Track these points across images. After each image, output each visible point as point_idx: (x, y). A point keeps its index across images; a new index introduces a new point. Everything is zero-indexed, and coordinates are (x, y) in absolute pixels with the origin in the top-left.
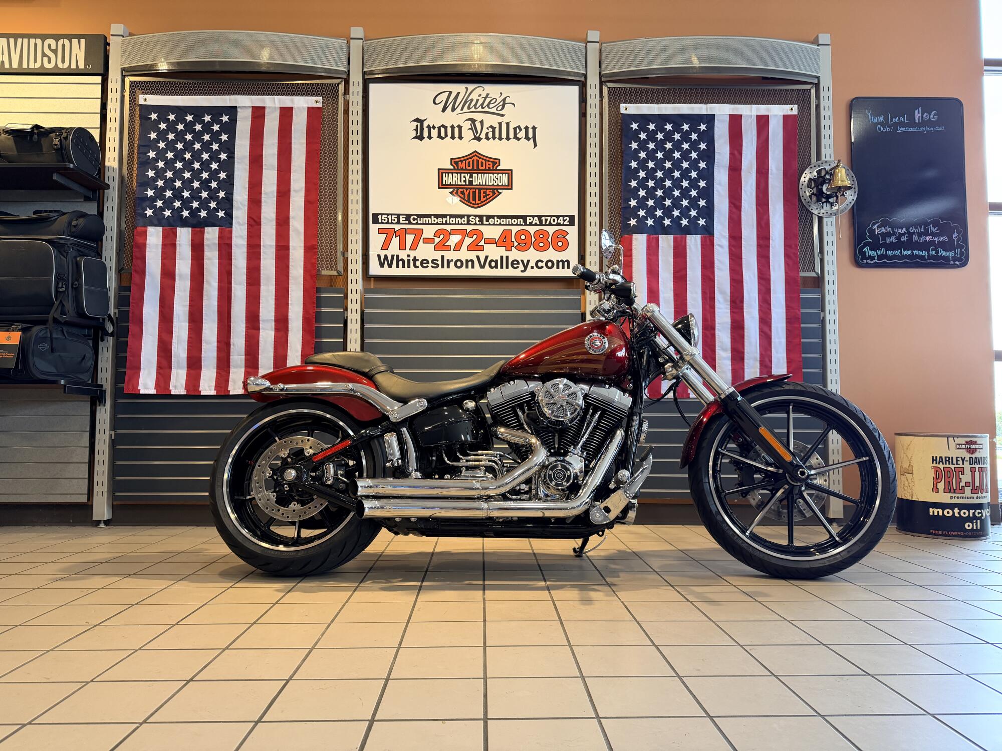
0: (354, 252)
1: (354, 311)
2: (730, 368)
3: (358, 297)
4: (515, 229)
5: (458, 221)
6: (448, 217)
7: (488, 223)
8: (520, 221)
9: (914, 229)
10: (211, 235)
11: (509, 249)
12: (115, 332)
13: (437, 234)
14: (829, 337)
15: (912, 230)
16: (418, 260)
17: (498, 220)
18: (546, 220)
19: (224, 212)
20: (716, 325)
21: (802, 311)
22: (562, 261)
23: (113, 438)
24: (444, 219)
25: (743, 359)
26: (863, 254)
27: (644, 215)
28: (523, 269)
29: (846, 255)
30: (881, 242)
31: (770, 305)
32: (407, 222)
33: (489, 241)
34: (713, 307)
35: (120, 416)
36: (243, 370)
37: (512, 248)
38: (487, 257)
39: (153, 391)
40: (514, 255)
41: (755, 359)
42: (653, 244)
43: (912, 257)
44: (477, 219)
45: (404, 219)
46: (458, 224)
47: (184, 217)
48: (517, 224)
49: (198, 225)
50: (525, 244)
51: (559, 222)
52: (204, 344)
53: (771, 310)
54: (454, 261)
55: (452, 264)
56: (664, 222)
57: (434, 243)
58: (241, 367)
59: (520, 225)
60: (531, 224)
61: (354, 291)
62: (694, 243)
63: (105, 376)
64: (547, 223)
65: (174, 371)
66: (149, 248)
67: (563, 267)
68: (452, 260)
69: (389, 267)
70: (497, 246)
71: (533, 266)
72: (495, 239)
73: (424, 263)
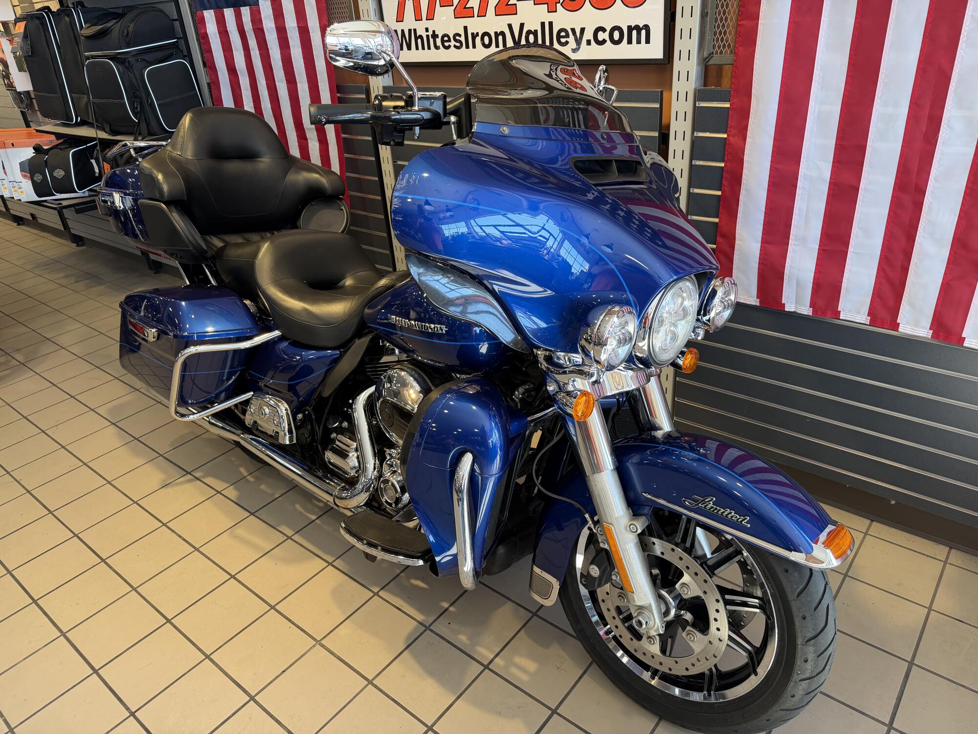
10: (246, 17)
11: (552, 10)
16: (437, 36)
22: (638, 28)
28: (575, 46)
37: (557, 4)
38: (522, 25)
40: (562, 19)
49: (235, 4)
54: (480, 35)
55: (478, 40)
57: (453, 5)
66: (211, 37)
67: (639, 42)
68: (477, 34)
70: (535, 4)
71: (590, 40)
73: (445, 41)
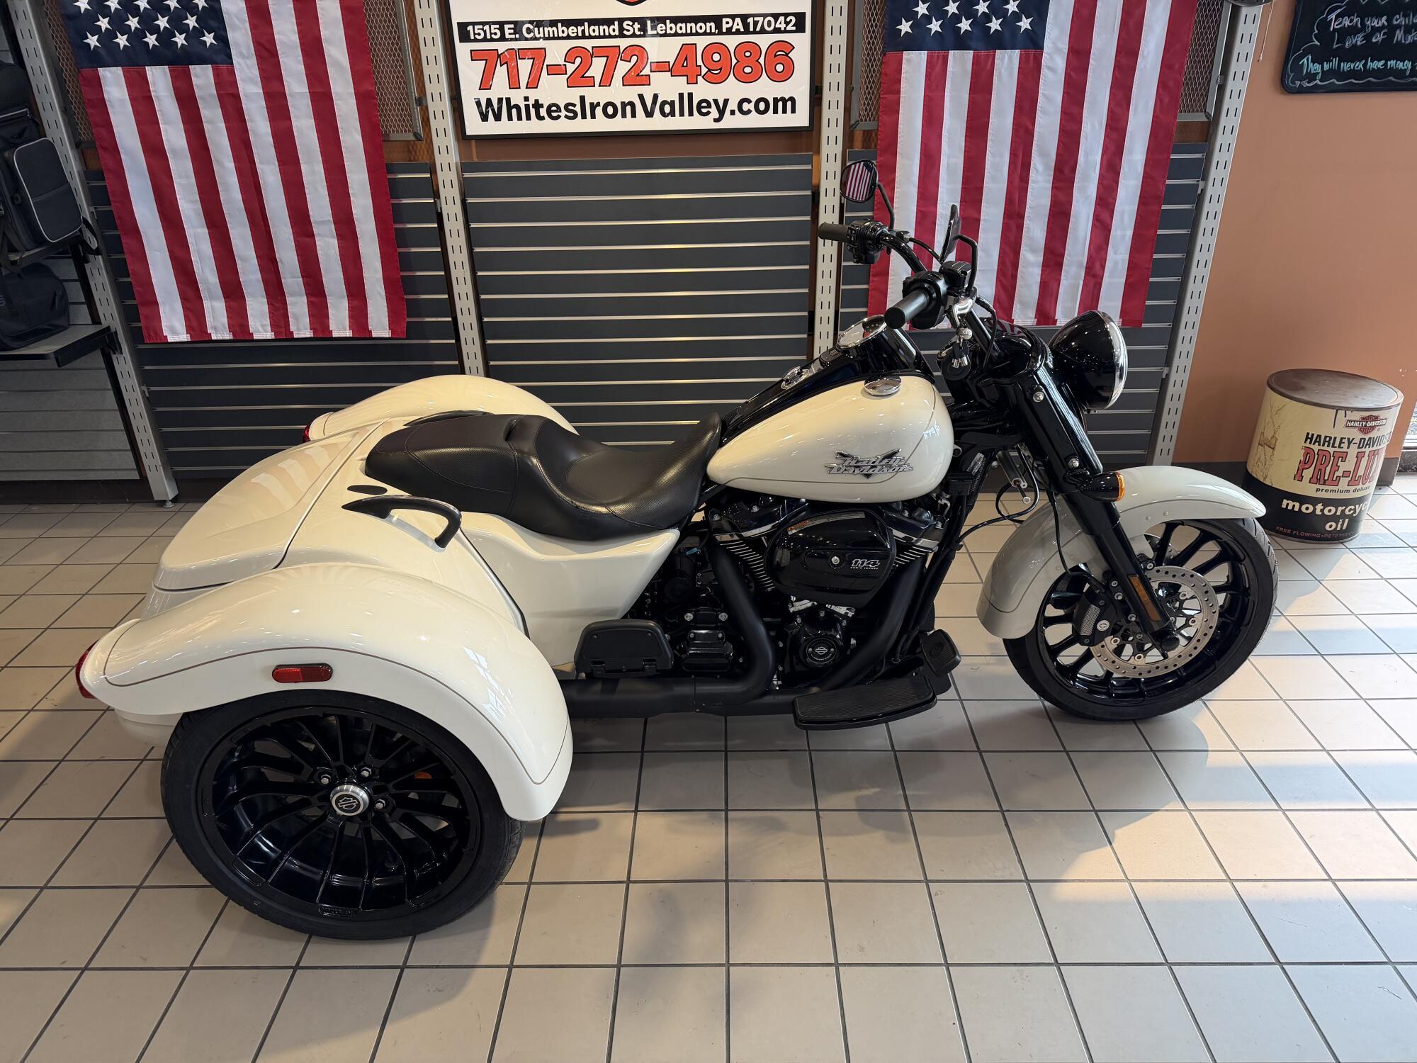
0: (436, 97)
1: (450, 201)
2: (1038, 279)
3: (453, 176)
4: (702, 42)
5: (604, 30)
6: (586, 24)
7: (655, 32)
8: (711, 27)
9: (1402, 19)
10: (203, 77)
11: (692, 81)
12: (102, 248)
13: (570, 56)
14: (1204, 223)
15: (1397, 20)
16: (542, 106)
17: (673, 25)
18: (756, 23)
19: (213, 34)
20: (1028, 210)
21: (1169, 182)
22: (783, 99)
23: (147, 395)
24: (579, 27)
25: (1060, 265)
26: (1297, 68)
27: (927, 13)
28: (717, 116)
29: (1269, 71)
30: (1335, 46)
31: (1117, 174)
32: (517, 36)
33: (661, 67)
34: (1025, 179)
35: (147, 368)
36: (304, 299)
37: (699, 77)
38: (656, 97)
39: (184, 337)
40: (703, 90)
41: (1081, 265)
42: (938, 68)
43: (1386, 72)
44: (637, 26)
45: (512, 31)
46: (604, 37)
47: (151, 46)
48: (705, 34)
49: (179, 62)
50: (721, 69)
51: (778, 26)
52: (238, 262)
53: (1117, 183)
54: (602, 105)
55: (599, 111)
56: (959, 25)
57: (566, 74)
58: (301, 295)
59: (711, 34)
60: (729, 32)
61: (446, 167)
62: (1007, 63)
63: (110, 314)
64: (758, 29)
65: (207, 304)
66: (112, 106)
67: (784, 111)
68: (598, 104)
69: (496, 120)
70: (672, 76)
71: (734, 111)
72: (669, 62)
73: (553, 111)
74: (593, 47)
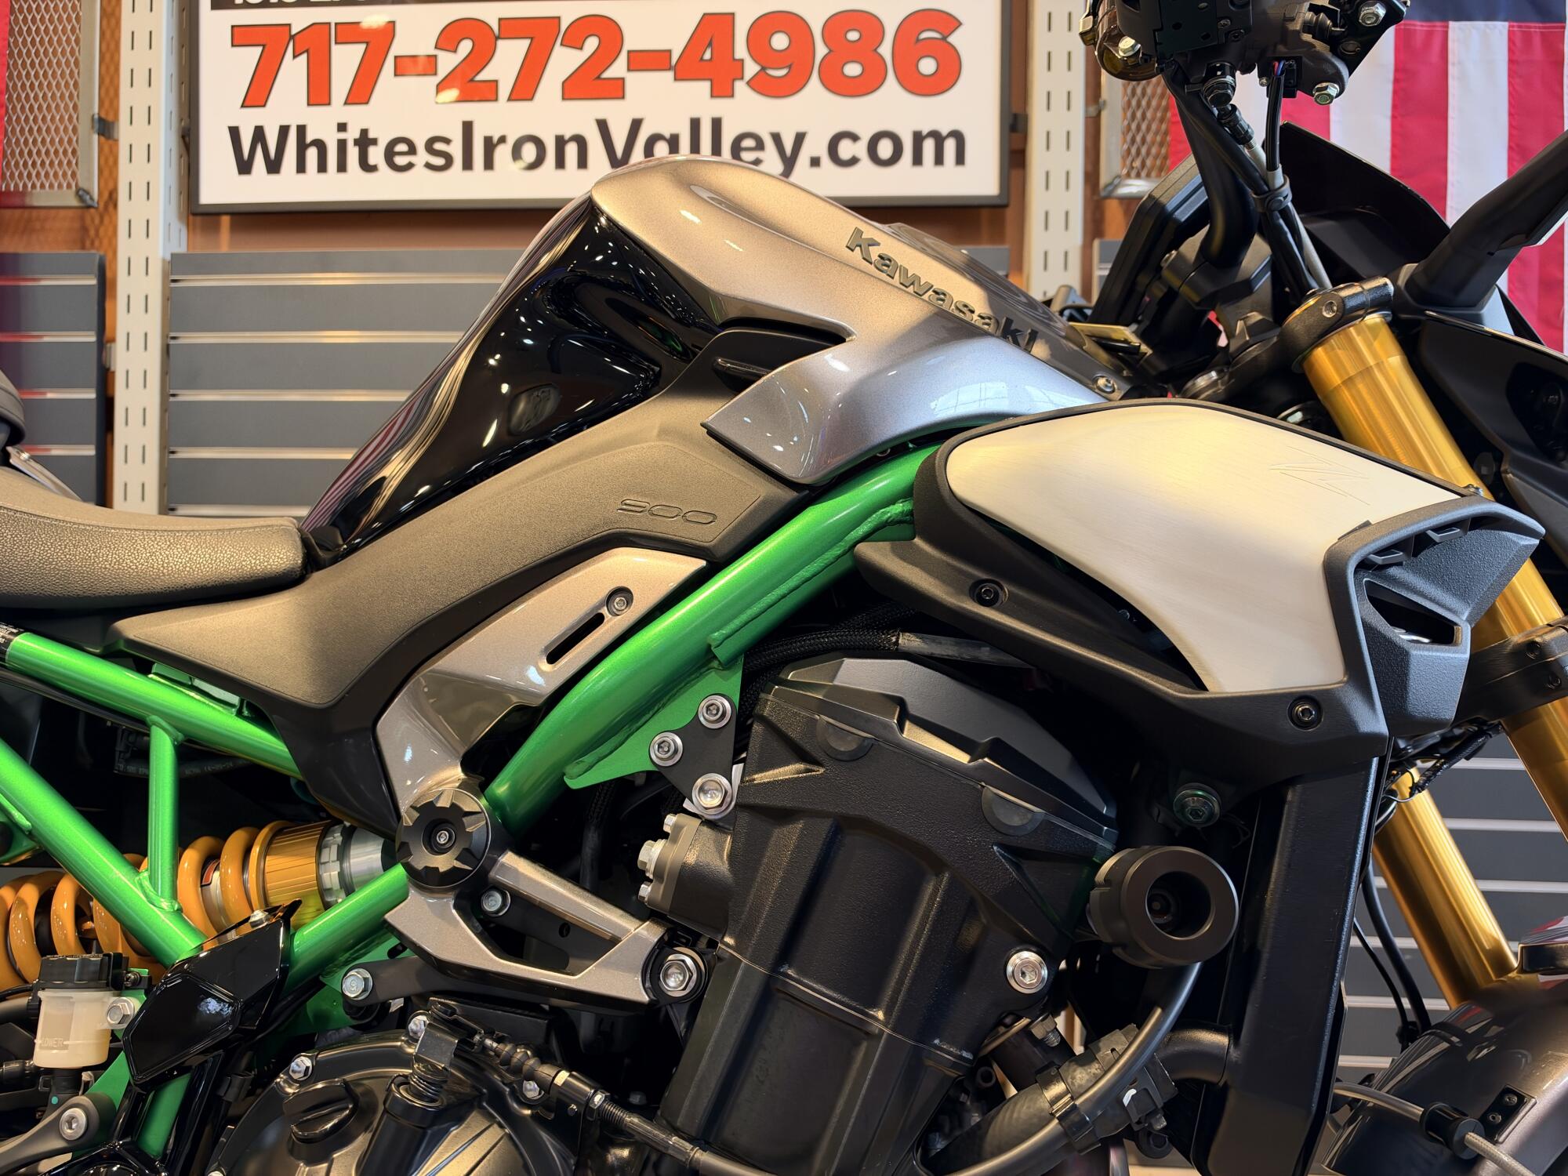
0: (141, 114)
1: (137, 342)
3: (153, 286)
4: (747, 11)
11: (722, 90)
13: (448, 38)
16: (374, 142)
22: (935, 135)
33: (648, 61)
37: (738, 83)
38: (636, 125)
40: (747, 112)
50: (789, 67)
54: (511, 141)
55: (503, 153)
57: (435, 74)
61: (138, 266)
62: (1479, 51)
67: (939, 160)
68: (502, 140)
69: (269, 172)
70: (676, 79)
71: (819, 158)
72: (669, 52)
73: (398, 154)
74: (500, 20)
